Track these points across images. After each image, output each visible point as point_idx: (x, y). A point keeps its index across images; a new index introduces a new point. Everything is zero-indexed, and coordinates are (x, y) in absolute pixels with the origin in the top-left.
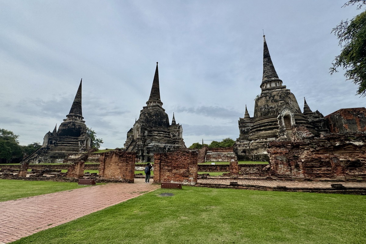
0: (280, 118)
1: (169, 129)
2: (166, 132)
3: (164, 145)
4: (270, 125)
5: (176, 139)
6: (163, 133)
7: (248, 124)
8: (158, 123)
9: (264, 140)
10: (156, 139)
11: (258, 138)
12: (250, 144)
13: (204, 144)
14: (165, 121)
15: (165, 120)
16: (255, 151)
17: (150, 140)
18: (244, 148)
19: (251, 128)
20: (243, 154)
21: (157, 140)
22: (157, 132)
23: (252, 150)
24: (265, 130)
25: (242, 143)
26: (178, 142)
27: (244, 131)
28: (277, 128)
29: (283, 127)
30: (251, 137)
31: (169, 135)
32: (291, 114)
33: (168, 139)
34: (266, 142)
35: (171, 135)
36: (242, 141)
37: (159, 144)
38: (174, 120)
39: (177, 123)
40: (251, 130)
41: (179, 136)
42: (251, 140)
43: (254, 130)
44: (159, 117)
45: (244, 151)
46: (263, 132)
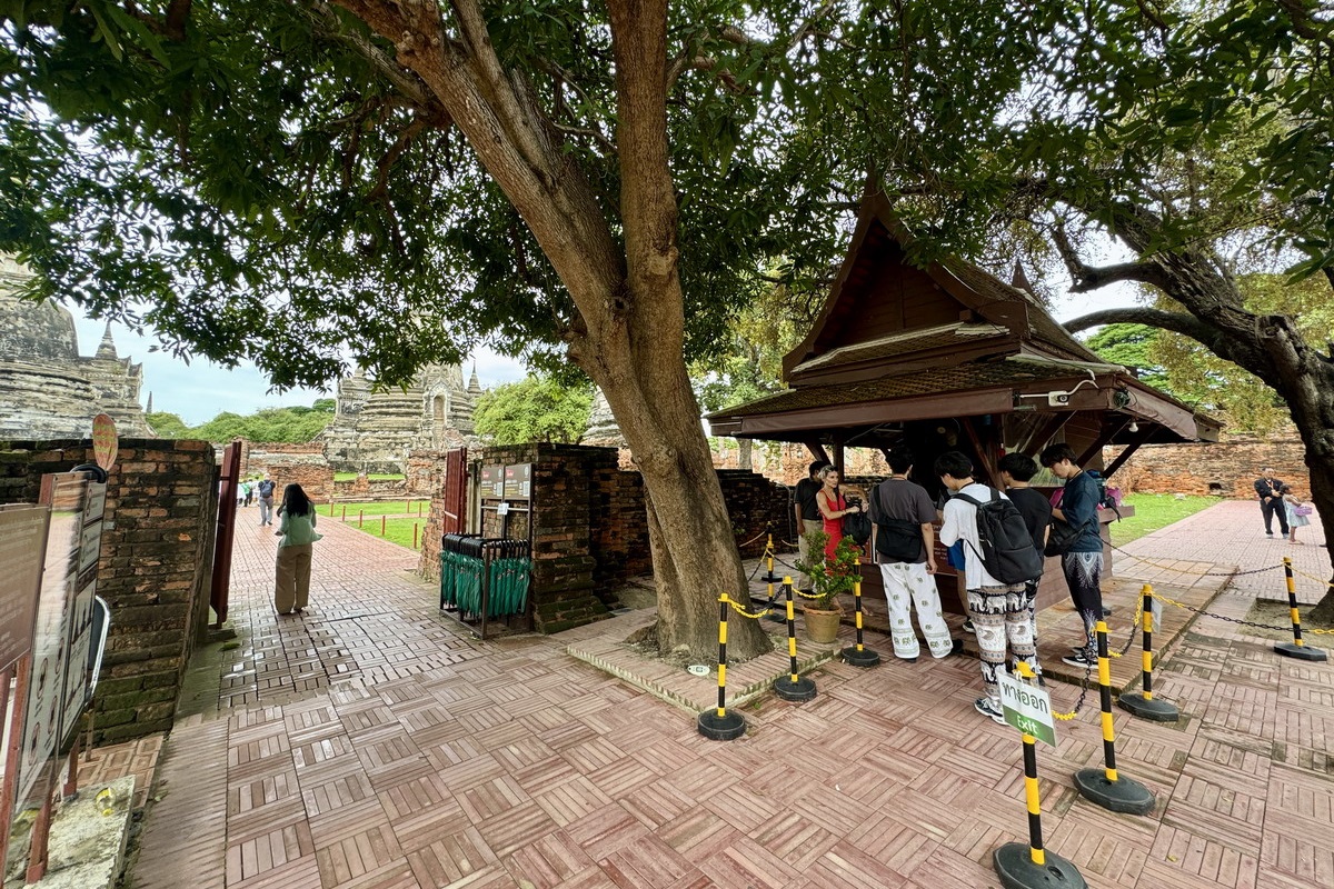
0: (428, 398)
1: (88, 371)
2: (74, 380)
3: (74, 423)
4: (409, 407)
5: (121, 406)
6: (64, 382)
7: (360, 394)
8: (40, 344)
9: (393, 435)
10: (40, 402)
11: (381, 428)
12: (360, 439)
13: (154, 412)
14: (69, 339)
15: (66, 338)
16: (370, 455)
17: (10, 404)
18: (345, 446)
19: (367, 404)
20: (340, 458)
21: (44, 406)
22: (38, 378)
23: (365, 451)
24: (398, 414)
25: (340, 435)
26: (130, 416)
27: (349, 408)
28: (420, 414)
29: (430, 416)
30: (366, 425)
31: (87, 390)
32: (447, 395)
33: (87, 403)
34: (395, 438)
35: (95, 390)
36: (340, 429)
37: (54, 421)
38: (107, 342)
39: (121, 355)
40: (366, 408)
41: (131, 396)
42: (362, 431)
43: (375, 410)
44: (46, 324)
45: (343, 453)
46: (393, 418)
